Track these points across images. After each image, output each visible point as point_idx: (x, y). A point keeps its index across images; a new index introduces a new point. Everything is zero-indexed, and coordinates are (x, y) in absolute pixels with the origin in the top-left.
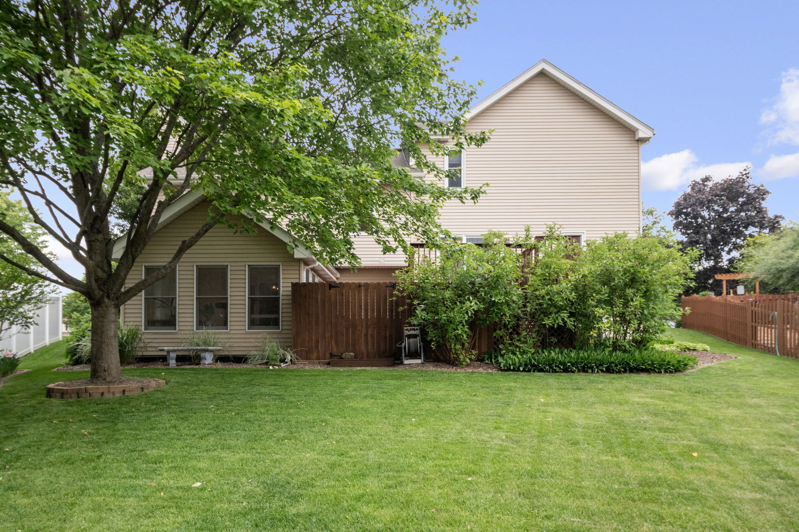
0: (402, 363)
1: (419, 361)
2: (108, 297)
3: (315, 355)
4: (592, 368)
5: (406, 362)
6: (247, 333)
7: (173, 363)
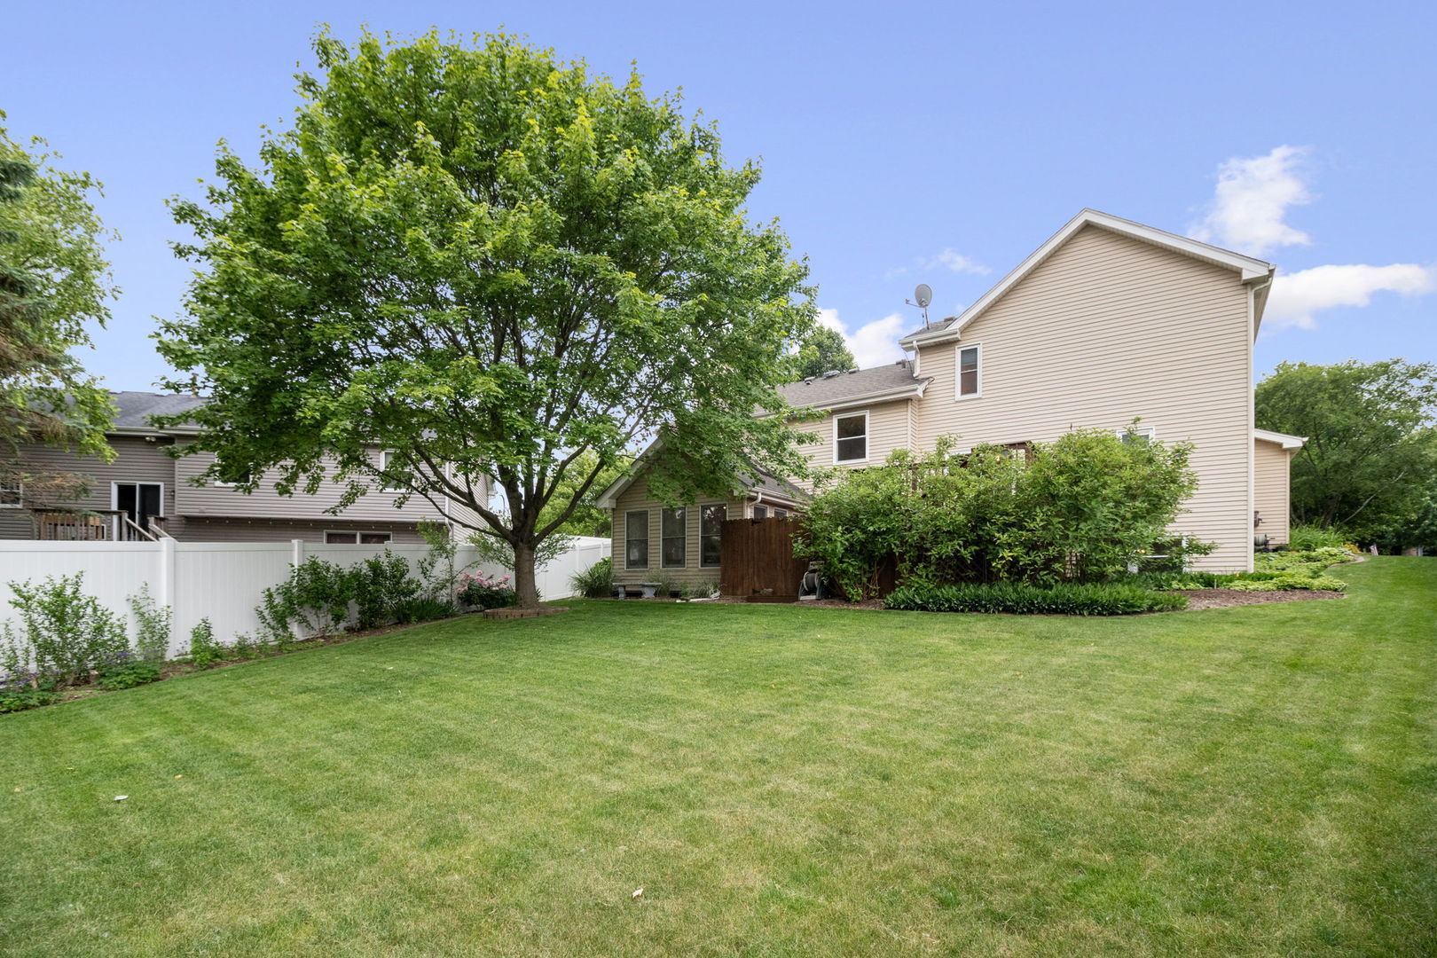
0: (797, 600)
1: (814, 597)
2: (522, 541)
3: (739, 592)
4: (984, 606)
5: (802, 598)
6: (700, 571)
7: (622, 596)
